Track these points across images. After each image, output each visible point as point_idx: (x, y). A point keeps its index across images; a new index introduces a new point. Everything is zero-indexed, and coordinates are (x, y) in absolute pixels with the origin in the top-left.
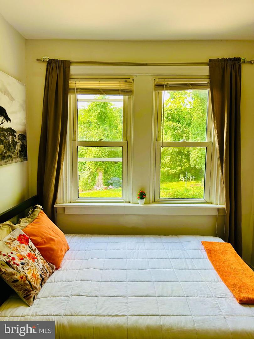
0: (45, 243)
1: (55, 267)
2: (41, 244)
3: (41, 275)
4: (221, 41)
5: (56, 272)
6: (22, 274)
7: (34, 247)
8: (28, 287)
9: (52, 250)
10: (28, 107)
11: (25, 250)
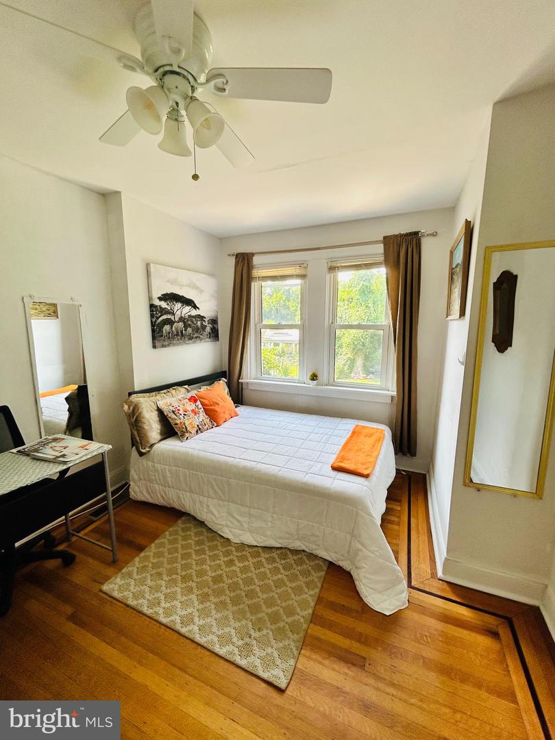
0: (211, 405)
1: (216, 425)
2: (208, 406)
3: (198, 426)
4: (398, 215)
5: (215, 429)
6: (182, 421)
7: (200, 406)
8: (184, 430)
9: (216, 411)
10: (219, 295)
11: (190, 406)
